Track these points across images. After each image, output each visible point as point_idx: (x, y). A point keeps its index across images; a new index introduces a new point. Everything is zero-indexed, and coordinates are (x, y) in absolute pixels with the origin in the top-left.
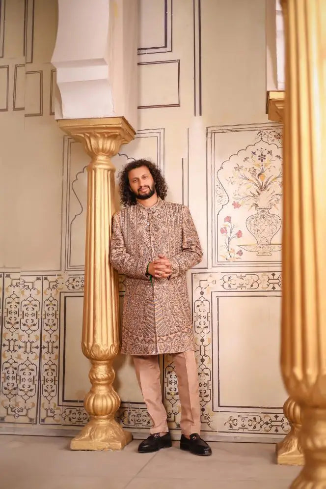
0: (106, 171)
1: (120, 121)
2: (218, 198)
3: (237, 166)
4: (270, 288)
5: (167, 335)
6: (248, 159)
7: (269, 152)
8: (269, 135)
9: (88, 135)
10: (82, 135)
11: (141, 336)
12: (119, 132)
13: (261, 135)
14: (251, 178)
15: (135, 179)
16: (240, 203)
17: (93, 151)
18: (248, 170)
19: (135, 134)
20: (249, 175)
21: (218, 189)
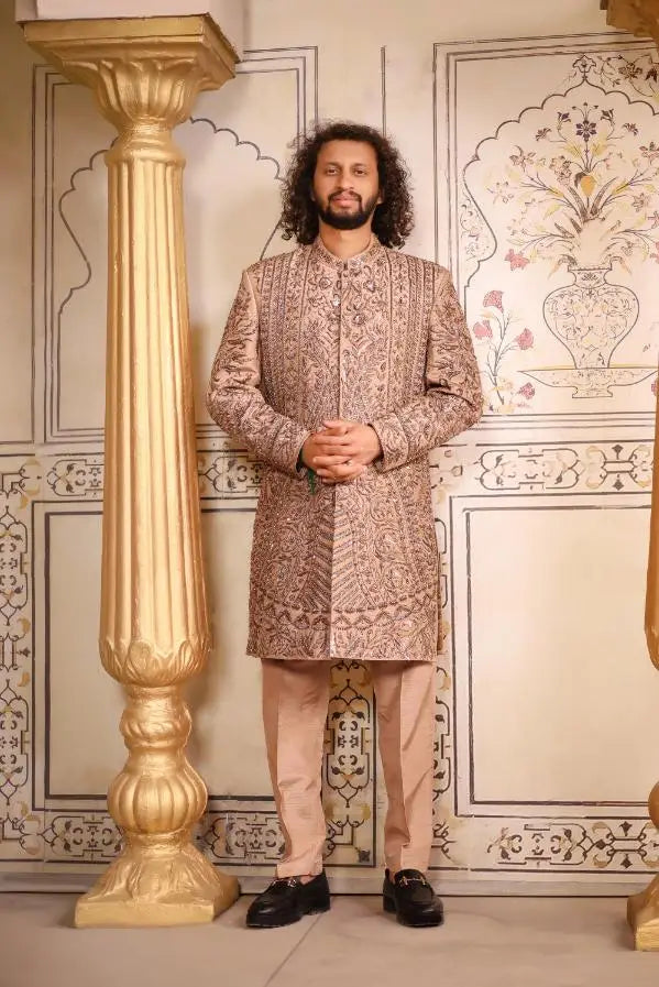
0: (160, 167)
1: (200, 26)
2: (466, 241)
3: (518, 153)
4: (609, 485)
5: (360, 610)
6: (548, 133)
7: (605, 114)
8: (606, 68)
9: (110, 65)
10: (94, 67)
11: (297, 609)
12: (196, 58)
13: (584, 66)
14: (556, 185)
15: (332, 168)
16: (527, 255)
17: (122, 109)
18: (548, 163)
19: (238, 62)
20: (551, 179)
21: (466, 217)
